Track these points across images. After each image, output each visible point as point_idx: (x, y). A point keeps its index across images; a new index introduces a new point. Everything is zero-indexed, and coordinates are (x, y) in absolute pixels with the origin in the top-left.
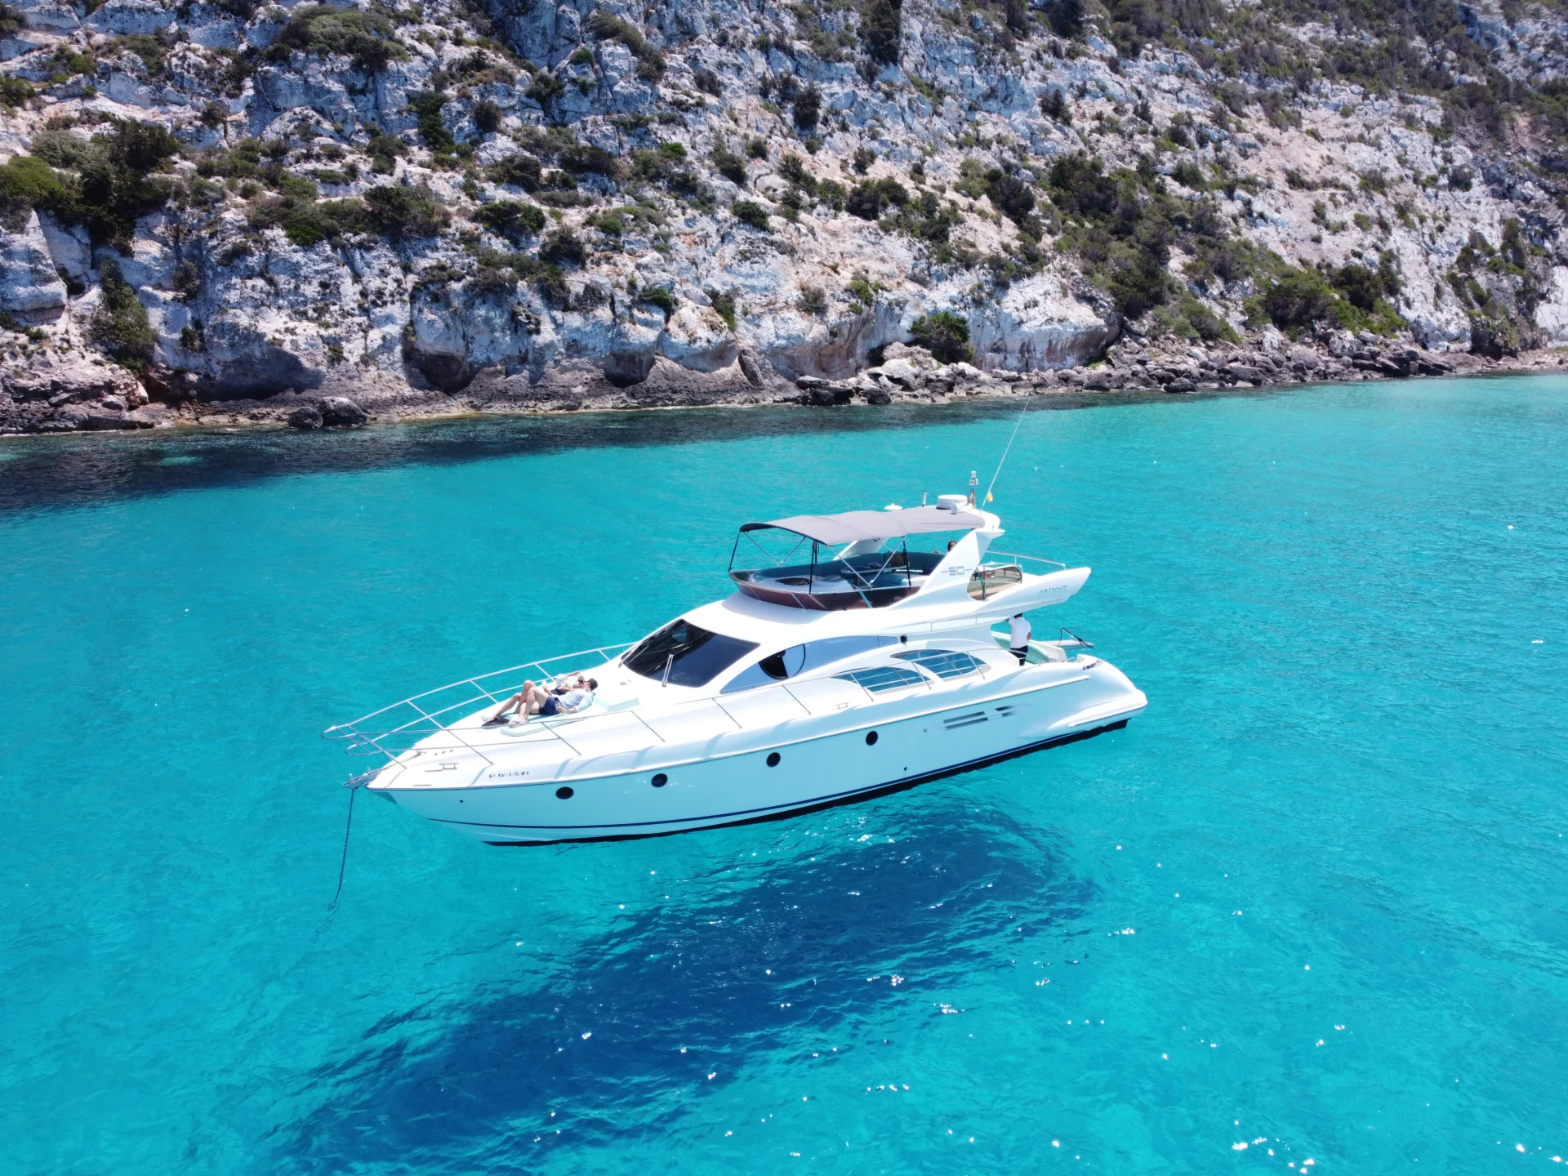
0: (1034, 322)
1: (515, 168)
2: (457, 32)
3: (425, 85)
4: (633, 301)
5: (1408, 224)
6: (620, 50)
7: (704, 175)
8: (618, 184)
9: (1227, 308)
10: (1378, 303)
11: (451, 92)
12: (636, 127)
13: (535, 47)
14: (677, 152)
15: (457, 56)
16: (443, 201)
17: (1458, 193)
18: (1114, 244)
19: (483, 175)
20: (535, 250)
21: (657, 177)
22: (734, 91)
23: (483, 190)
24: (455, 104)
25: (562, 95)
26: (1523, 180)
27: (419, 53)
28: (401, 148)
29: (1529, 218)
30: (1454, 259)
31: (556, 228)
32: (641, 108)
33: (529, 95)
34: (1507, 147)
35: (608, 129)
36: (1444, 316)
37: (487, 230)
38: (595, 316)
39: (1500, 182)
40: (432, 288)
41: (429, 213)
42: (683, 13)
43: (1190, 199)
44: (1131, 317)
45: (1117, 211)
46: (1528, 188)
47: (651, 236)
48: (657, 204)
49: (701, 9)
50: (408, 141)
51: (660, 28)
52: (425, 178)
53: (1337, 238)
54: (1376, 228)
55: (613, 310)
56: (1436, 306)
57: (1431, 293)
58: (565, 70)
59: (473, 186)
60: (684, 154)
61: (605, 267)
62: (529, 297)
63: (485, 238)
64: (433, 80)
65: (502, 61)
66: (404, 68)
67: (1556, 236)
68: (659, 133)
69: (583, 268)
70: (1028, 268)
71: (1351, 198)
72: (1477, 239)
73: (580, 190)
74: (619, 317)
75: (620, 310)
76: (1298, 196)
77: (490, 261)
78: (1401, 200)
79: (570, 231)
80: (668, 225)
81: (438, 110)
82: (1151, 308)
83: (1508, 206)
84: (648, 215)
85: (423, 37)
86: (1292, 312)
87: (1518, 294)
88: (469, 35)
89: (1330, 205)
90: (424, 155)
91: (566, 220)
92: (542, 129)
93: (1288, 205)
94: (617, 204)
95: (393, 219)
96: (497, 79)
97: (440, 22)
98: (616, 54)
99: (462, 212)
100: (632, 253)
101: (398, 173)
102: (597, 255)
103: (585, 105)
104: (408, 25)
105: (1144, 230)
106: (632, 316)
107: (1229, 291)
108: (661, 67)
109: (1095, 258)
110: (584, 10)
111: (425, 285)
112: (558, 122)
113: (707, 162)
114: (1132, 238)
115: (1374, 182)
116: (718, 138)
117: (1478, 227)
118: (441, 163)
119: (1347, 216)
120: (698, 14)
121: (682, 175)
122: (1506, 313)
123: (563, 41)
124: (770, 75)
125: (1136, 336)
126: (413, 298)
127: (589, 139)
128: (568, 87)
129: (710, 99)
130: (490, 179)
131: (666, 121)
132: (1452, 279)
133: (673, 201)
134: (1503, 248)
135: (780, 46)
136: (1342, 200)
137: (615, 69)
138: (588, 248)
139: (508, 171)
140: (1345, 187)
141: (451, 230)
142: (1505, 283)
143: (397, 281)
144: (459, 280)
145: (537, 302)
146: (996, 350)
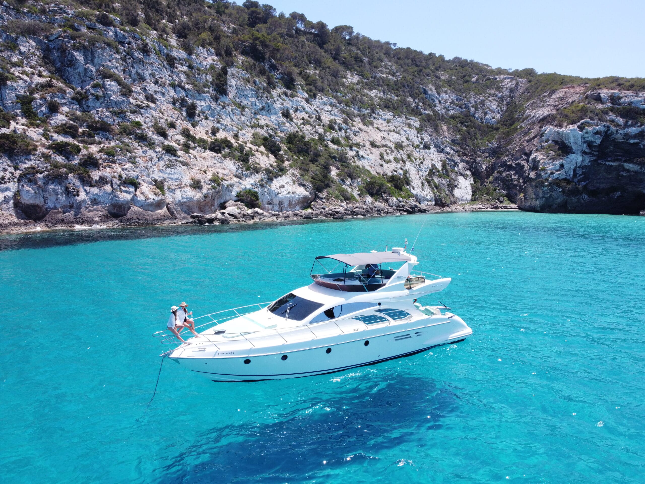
0: (283, 194)
1: (67, 128)
2: (40, 72)
3: (25, 92)
4: (120, 183)
5: (411, 161)
6: (113, 83)
7: (150, 134)
8: (113, 136)
9: (352, 189)
10: (403, 188)
11: (37, 96)
12: (121, 114)
13: (75, 80)
14: (138, 124)
15: (40, 81)
16: (34, 140)
17: (427, 151)
18: (311, 165)
19: (52, 130)
20: (77, 161)
21: (130, 134)
22: (161, 102)
23: (52, 136)
24: (39, 101)
25: (88, 100)
26: (446, 147)
27: (22, 79)
28: (13, 117)
29: (449, 159)
30: (427, 173)
31: (86, 153)
32: (122, 106)
33: (73, 99)
34: (440, 135)
35: (108, 114)
36: (425, 193)
37: (54, 153)
38: (104, 189)
39: (440, 147)
40: (28, 176)
41: (27, 145)
42: (140, 71)
43: (337, 150)
44: (319, 192)
45: (311, 153)
46: (448, 149)
47: (128, 157)
48: (130, 145)
49: (147, 70)
50: (17, 115)
51: (130, 76)
52: (25, 130)
53: (388, 165)
54: (401, 162)
55: (112, 187)
56: (422, 189)
57: (420, 185)
58: (89, 90)
59: (48, 135)
60: (141, 125)
61: (108, 169)
62: (74, 181)
63: (53, 156)
64: (29, 90)
65: (60, 85)
66: (15, 85)
67: (458, 166)
68: (130, 117)
69: (98, 169)
70: (280, 173)
71: (392, 151)
72: (434, 166)
73: (96, 138)
74: (115, 189)
75: (115, 186)
76: (374, 150)
77: (55, 165)
78: (409, 152)
79: (92, 154)
80: (135, 153)
81: (31, 102)
82: (326, 188)
83: (442, 155)
84: (126, 149)
85: (24, 73)
86: (375, 191)
87: (448, 185)
88: (45, 73)
89: (385, 154)
90: (24, 121)
91: (90, 150)
92: (78, 113)
93: (371, 153)
94: (112, 144)
95: (10, 147)
96: (58, 92)
97: (31, 67)
98: (111, 85)
99: (43, 145)
100: (120, 164)
101: (12, 127)
102: (105, 164)
103: (98, 104)
104: (17, 68)
105: (322, 160)
106: (120, 189)
107: (353, 183)
108: (131, 91)
109: (304, 170)
110: (97, 67)
111: (25, 175)
112: (86, 110)
113: (151, 129)
114: (317, 163)
115: (399, 146)
116: (155, 120)
117: (434, 162)
118: (32, 125)
119: (391, 157)
120: (146, 72)
121: (141, 134)
122: (445, 192)
123: (88, 78)
124: (176, 97)
125: (321, 199)
126: (19, 180)
127: (100, 118)
128: (90, 97)
129: (152, 105)
130: (56, 132)
131: (133, 112)
132: (427, 180)
133: (137, 144)
134: (442, 170)
135: (180, 86)
136: (389, 152)
137: (111, 91)
138: (101, 161)
139: (64, 129)
140: (390, 147)
141: (37, 153)
142: (444, 182)
143: (11, 173)
144: (41, 173)
145: (78, 183)
146: (270, 204)
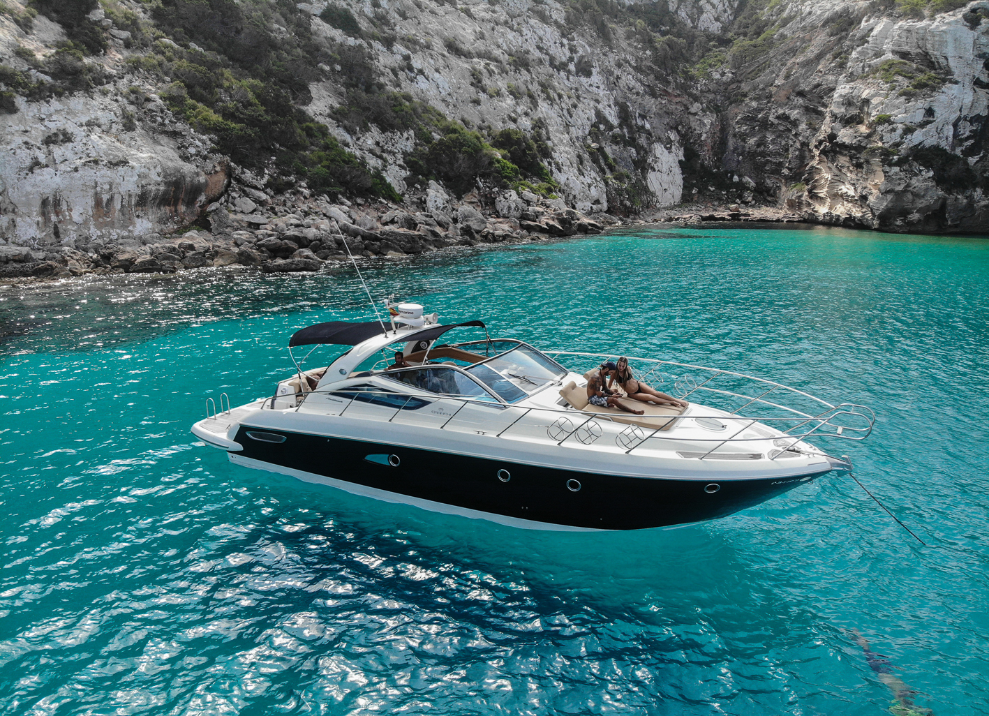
5: (550, 98)
17: (583, 78)
30: (587, 132)
34: (612, 46)
36: (586, 180)
46: (630, 80)
53: (494, 103)
54: (526, 99)
56: (579, 170)
57: (575, 160)
71: (503, 70)
72: (600, 117)
76: (456, 61)
78: (543, 78)
87: (634, 163)
89: (485, 73)
115: (521, 62)
117: (600, 107)
119: (502, 84)
132: (587, 148)
134: (620, 126)
136: (496, 70)
140: (496, 60)
142: (625, 154)
